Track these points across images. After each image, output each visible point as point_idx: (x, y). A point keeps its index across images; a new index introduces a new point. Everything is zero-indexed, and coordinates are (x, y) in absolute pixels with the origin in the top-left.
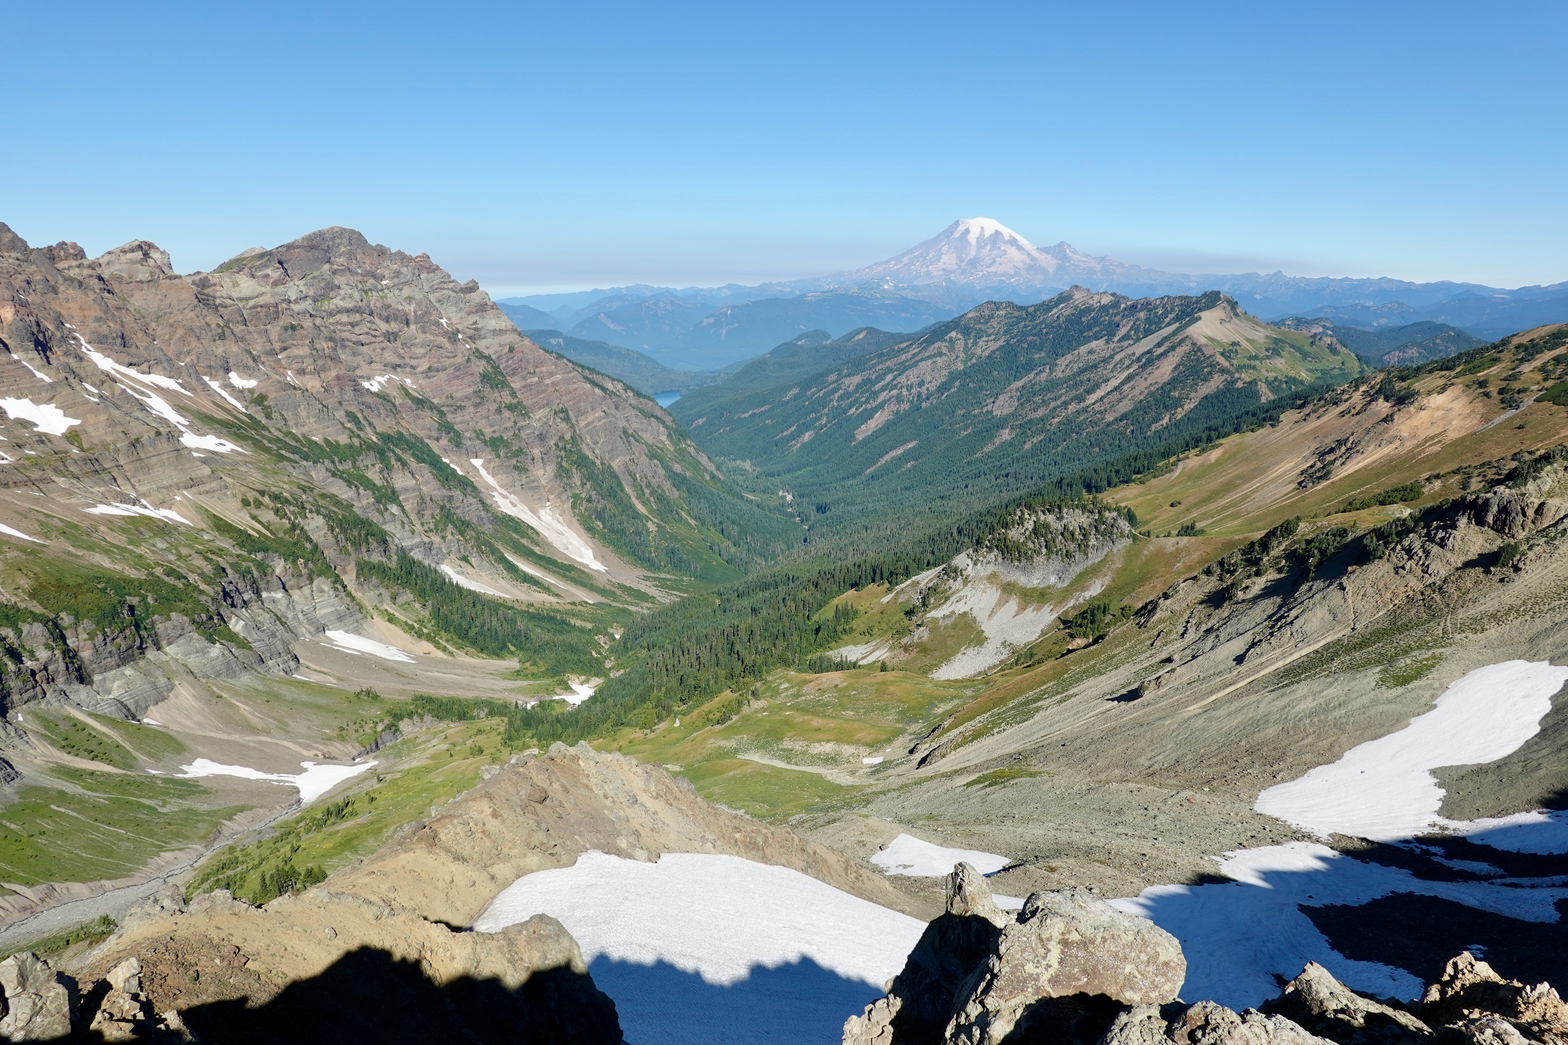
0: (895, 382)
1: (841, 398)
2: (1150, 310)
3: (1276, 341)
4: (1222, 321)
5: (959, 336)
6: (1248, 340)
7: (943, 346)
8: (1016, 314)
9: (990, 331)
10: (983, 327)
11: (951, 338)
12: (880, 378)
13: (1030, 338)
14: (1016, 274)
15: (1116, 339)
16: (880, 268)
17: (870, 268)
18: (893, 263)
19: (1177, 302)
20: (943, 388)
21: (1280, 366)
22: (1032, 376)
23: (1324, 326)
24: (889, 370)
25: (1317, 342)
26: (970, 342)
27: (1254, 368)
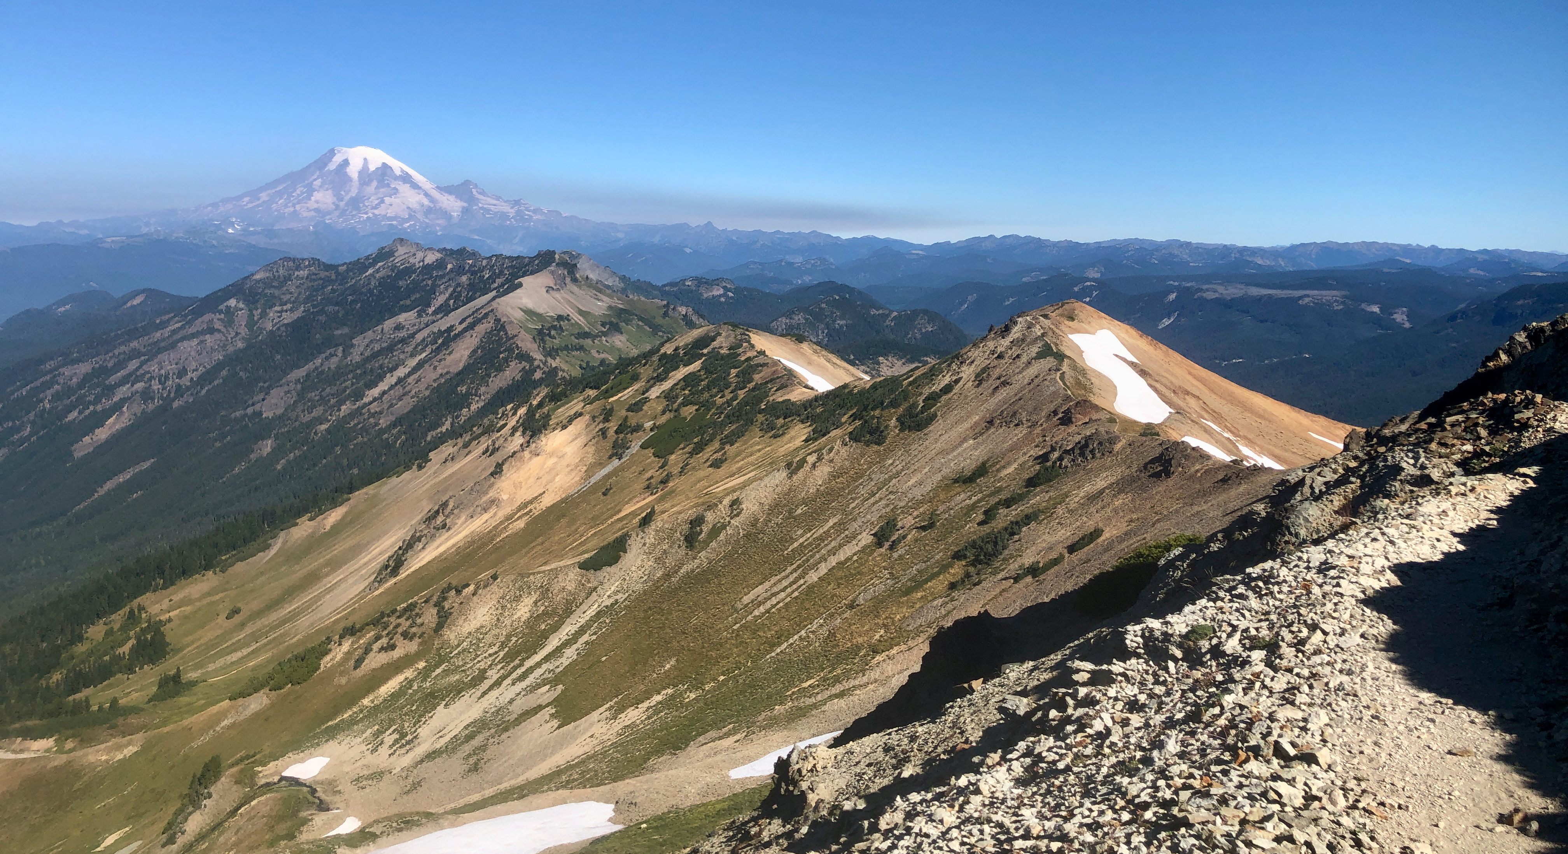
0: (141, 371)
1: (57, 397)
2: (474, 273)
3: (619, 313)
4: (549, 289)
5: (241, 305)
6: (581, 312)
7: (216, 320)
8: (323, 274)
9: (285, 298)
10: (277, 293)
11: (229, 308)
12: (120, 365)
13: (330, 308)
14: (411, 218)
15: (430, 310)
16: (229, 206)
17: (215, 205)
18: (246, 199)
19: (507, 263)
20: (206, 377)
21: (618, 343)
22: (318, 361)
23: (725, 288)
24: (135, 354)
25: (670, 312)
26: (257, 313)
27: (581, 348)
